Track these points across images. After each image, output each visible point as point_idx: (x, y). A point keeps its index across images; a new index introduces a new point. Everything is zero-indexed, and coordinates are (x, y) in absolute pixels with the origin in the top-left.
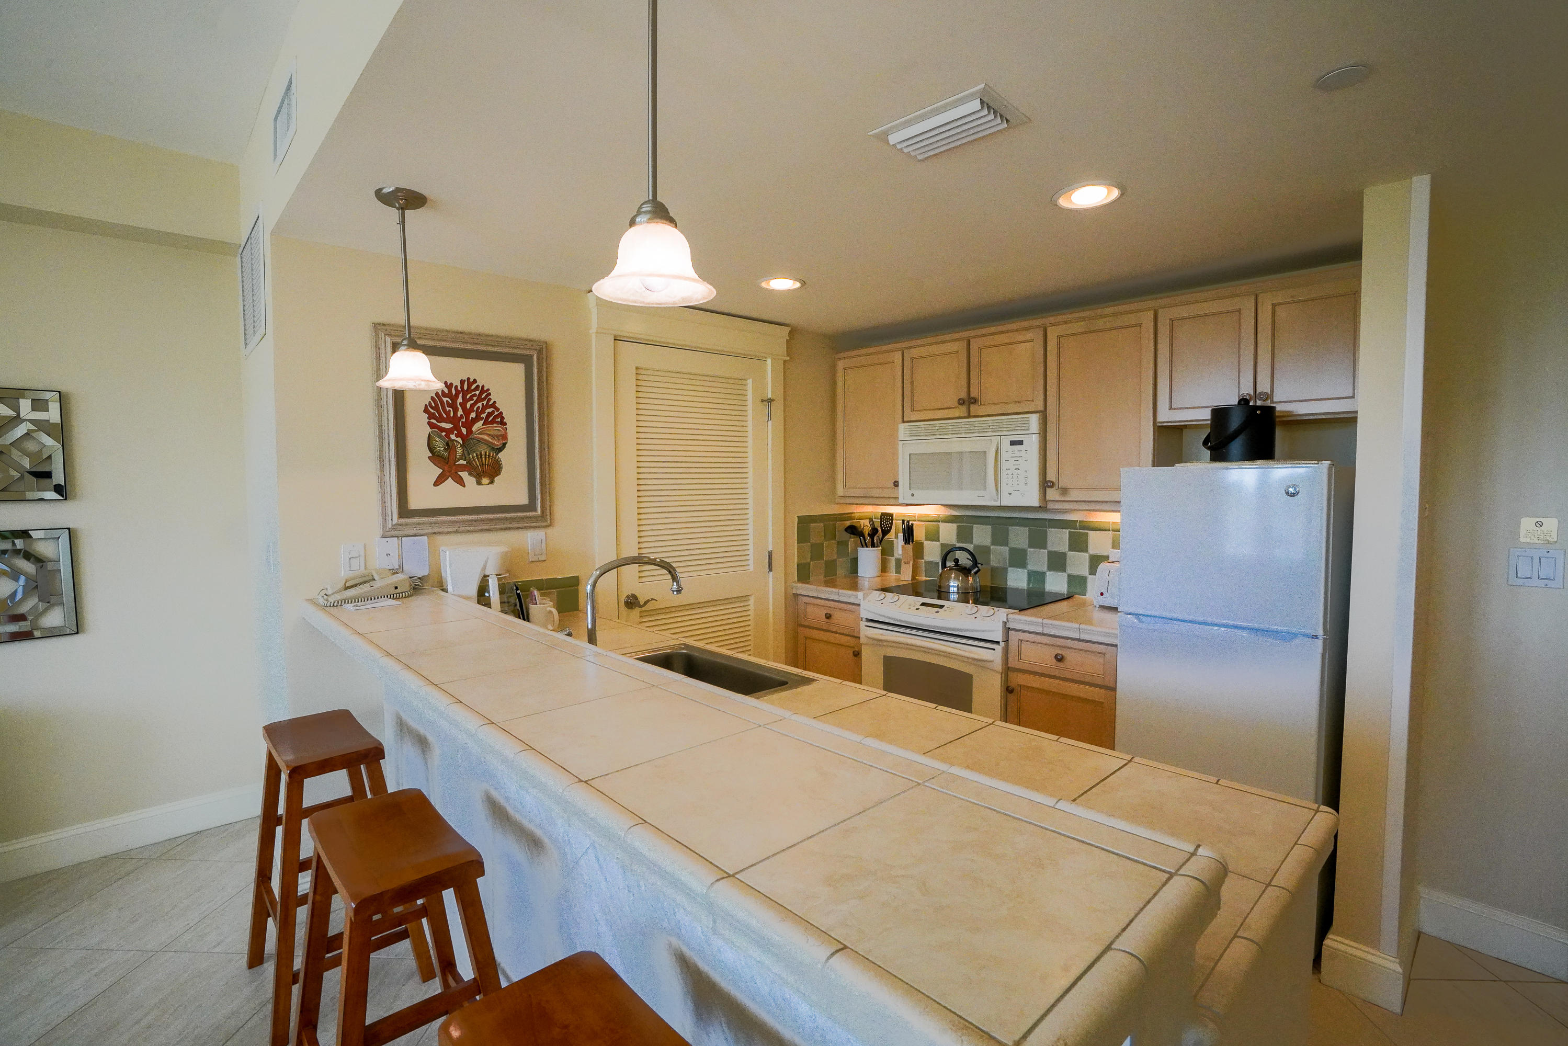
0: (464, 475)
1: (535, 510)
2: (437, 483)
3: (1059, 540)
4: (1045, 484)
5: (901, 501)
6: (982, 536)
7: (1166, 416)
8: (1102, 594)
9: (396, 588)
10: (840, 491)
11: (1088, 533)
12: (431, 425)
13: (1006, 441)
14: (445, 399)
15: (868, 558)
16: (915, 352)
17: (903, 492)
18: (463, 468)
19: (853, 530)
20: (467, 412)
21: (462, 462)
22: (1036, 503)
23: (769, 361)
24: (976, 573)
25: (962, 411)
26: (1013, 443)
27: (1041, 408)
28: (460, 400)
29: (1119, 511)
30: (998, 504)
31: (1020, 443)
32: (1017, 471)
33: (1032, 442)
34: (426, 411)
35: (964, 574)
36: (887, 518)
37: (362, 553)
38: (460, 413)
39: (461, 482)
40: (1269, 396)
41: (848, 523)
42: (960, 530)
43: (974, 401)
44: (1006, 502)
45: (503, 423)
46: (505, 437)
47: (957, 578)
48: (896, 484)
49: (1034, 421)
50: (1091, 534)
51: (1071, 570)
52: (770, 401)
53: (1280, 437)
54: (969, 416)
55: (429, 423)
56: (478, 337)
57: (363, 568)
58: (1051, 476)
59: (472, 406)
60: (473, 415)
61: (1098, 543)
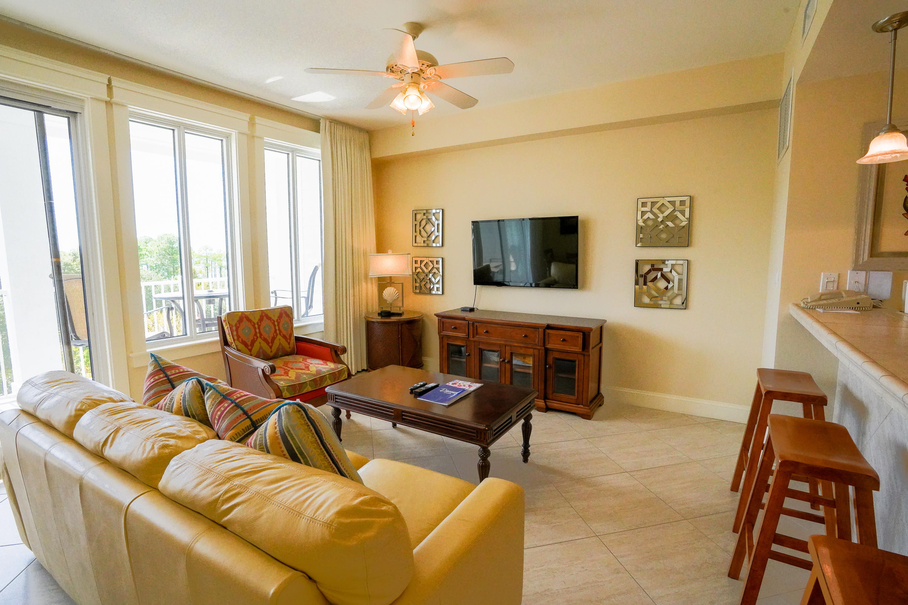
9: (858, 303)
34: (905, 179)
37: (836, 279)
57: (835, 288)
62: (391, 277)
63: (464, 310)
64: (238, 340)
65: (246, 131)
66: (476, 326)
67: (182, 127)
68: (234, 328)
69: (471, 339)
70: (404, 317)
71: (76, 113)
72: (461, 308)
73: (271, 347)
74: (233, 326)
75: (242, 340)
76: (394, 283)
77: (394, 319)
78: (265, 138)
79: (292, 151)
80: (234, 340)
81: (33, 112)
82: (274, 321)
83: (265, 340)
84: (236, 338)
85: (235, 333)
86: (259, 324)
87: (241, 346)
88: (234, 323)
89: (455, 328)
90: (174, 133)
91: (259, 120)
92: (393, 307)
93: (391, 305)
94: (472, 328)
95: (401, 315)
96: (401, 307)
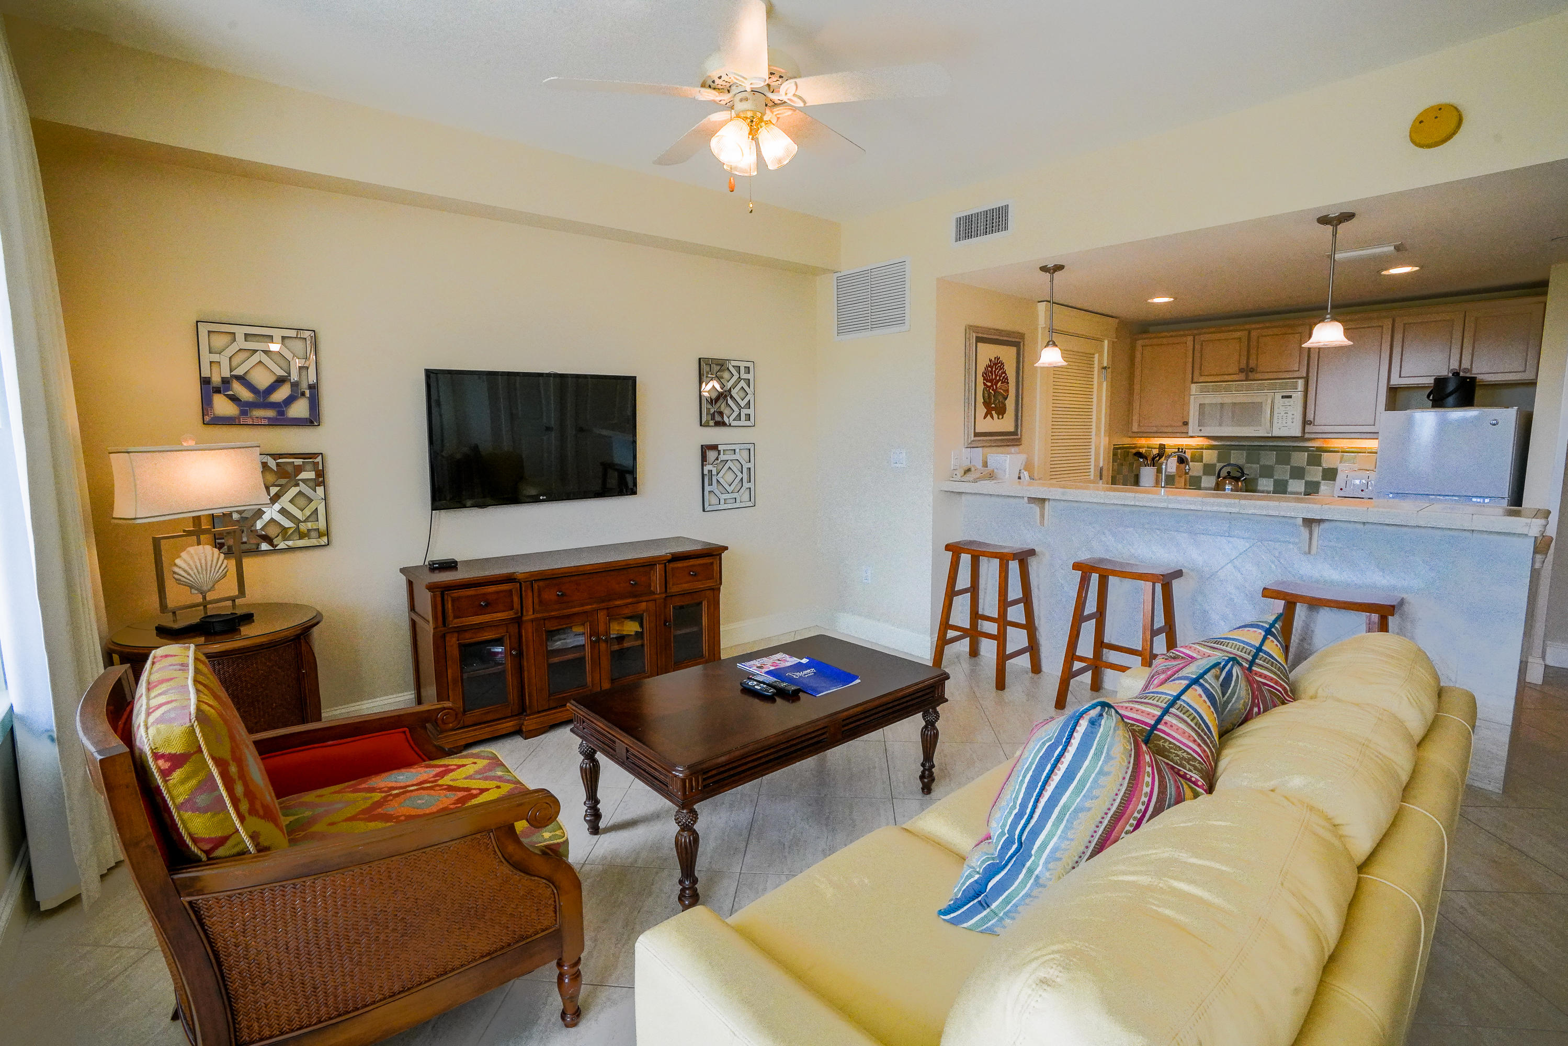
0: (993, 412)
1: (1017, 435)
2: (985, 418)
3: (1300, 459)
4: (1305, 422)
5: (1190, 434)
6: (1237, 458)
7: (1396, 381)
8: (1341, 489)
10: (1135, 428)
11: (1321, 455)
12: (985, 384)
13: (1278, 396)
14: (989, 369)
15: (1148, 474)
16: (1203, 338)
17: (1193, 428)
18: (993, 409)
19: (1139, 455)
20: (996, 376)
21: (993, 406)
22: (1298, 433)
23: (1106, 342)
24: (1244, 480)
25: (1242, 376)
26: (1283, 397)
27: (1305, 375)
28: (994, 369)
29: (1377, 439)
30: (1270, 435)
31: (1290, 397)
32: (1286, 415)
33: (1298, 396)
34: (983, 376)
35: (1236, 481)
36: (1162, 447)
38: (994, 377)
39: (992, 417)
40: (1469, 370)
41: (1134, 451)
42: (1219, 455)
43: (1252, 370)
44: (1276, 433)
45: (1008, 383)
46: (1007, 391)
47: (1230, 483)
48: (1186, 424)
49: (1301, 383)
50: (1325, 455)
51: (1308, 478)
52: (1105, 368)
53: (1478, 393)
54: (1247, 380)
55: (984, 383)
56: (999, 332)
57: (965, 464)
58: (1310, 416)
59: (998, 372)
60: (998, 378)
61: (1328, 460)
63: (440, 566)
66: (539, 587)
69: (529, 616)
87: (267, 830)
89: (487, 604)
92: (211, 602)
93: (204, 598)
94: (530, 594)
95: (248, 618)
96: (237, 597)
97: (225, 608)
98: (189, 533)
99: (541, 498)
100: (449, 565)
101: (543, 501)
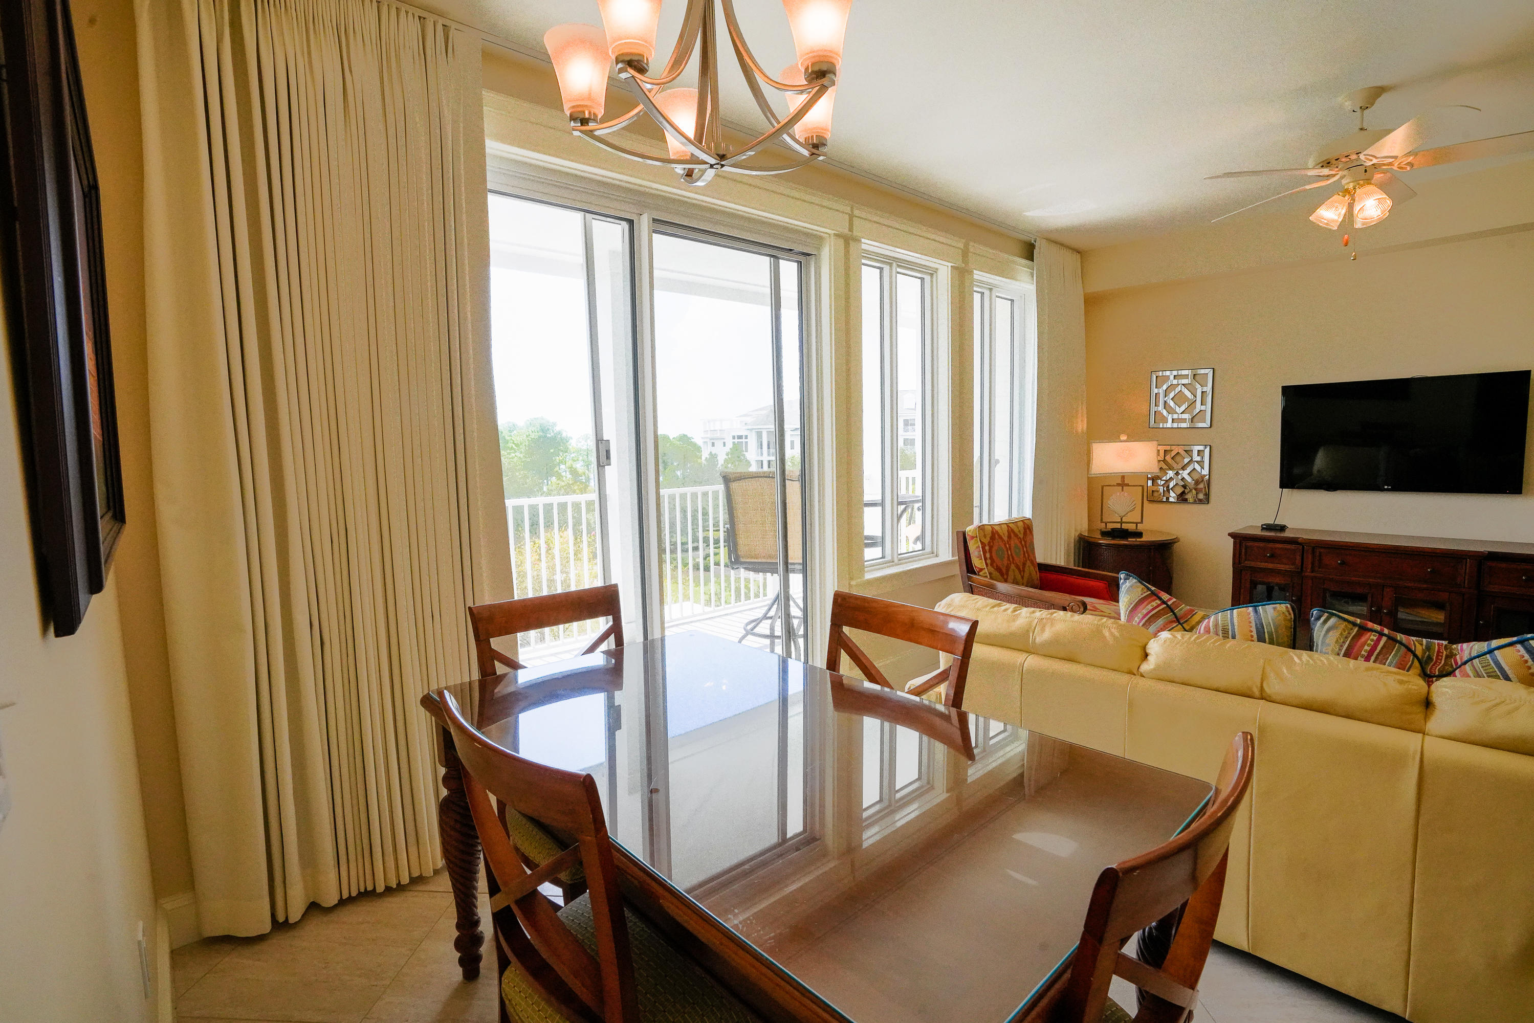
62: (1123, 477)
63: (1268, 527)
64: (992, 565)
65: (959, 263)
66: (1320, 553)
67: (894, 265)
68: (987, 548)
69: (1308, 573)
70: (1145, 538)
71: (809, 255)
72: (1262, 525)
73: (1023, 577)
74: (986, 546)
75: (997, 566)
76: (1128, 485)
77: (1132, 540)
78: (975, 272)
79: (991, 290)
80: (987, 564)
81: (768, 258)
82: (1020, 538)
83: (1017, 567)
84: (989, 561)
85: (988, 555)
86: (992, 544)
87: (996, 574)
88: (986, 541)
89: (1272, 556)
90: (881, 273)
91: (974, 247)
92: (1124, 523)
93: (1121, 519)
94: (1310, 556)
95: (1140, 535)
96: (1139, 523)
97: (1131, 527)
98: (1118, 485)
99: (1386, 487)
100: (1283, 528)
101: (1387, 490)
